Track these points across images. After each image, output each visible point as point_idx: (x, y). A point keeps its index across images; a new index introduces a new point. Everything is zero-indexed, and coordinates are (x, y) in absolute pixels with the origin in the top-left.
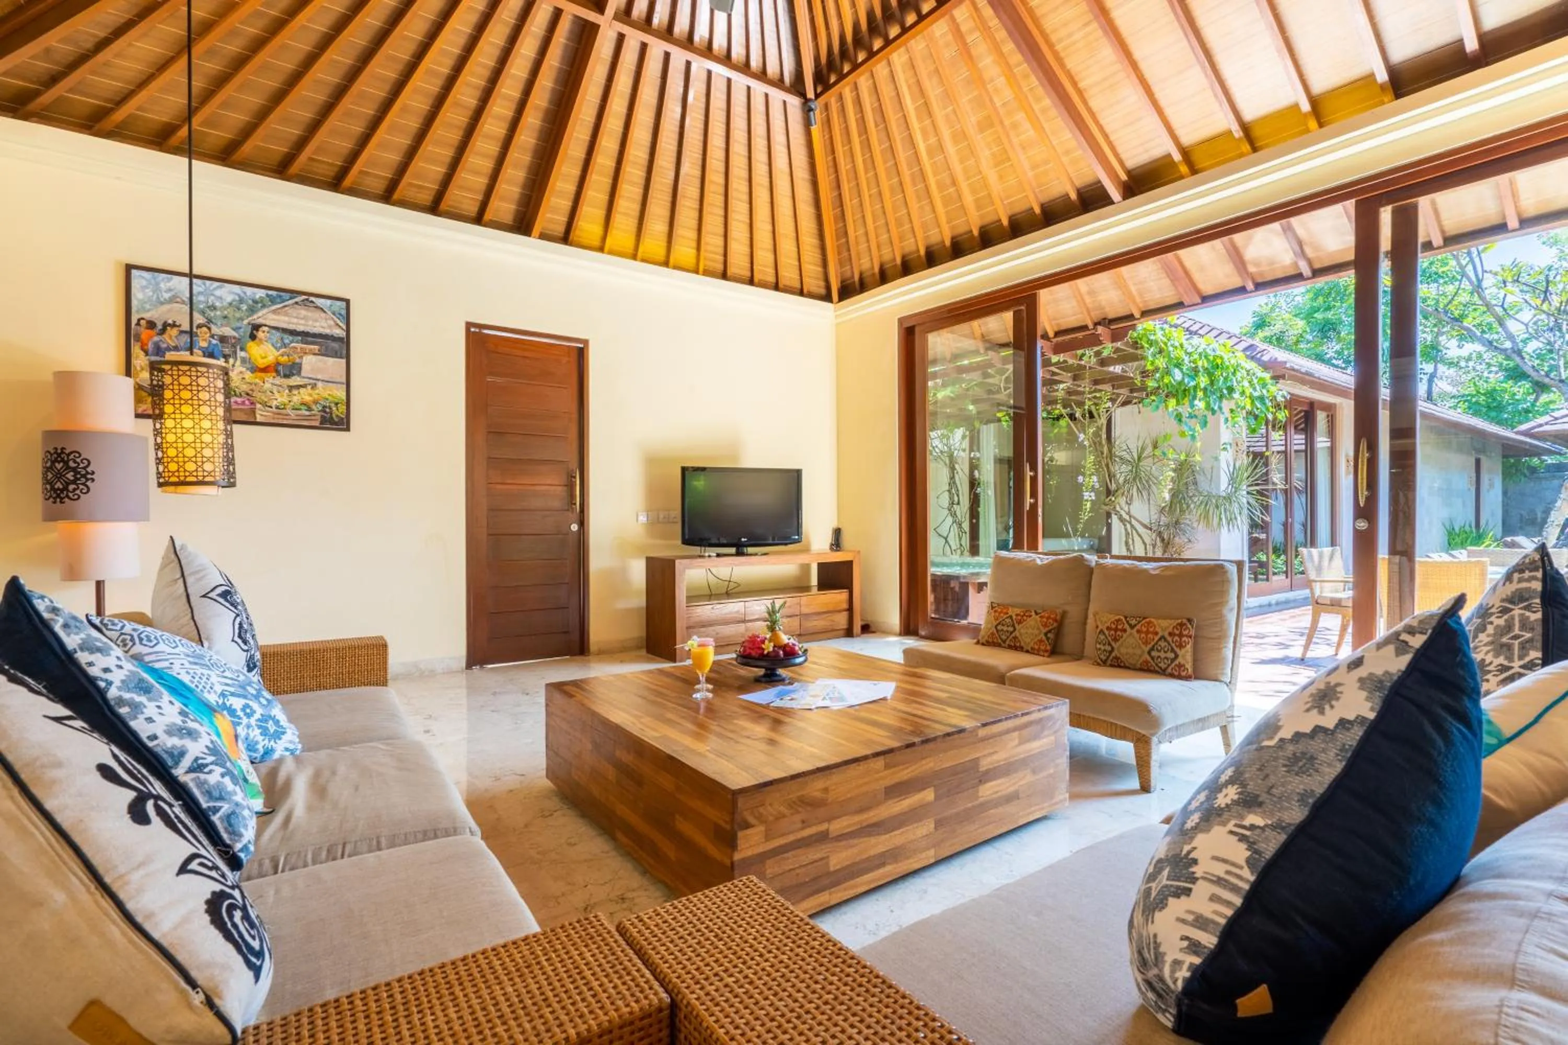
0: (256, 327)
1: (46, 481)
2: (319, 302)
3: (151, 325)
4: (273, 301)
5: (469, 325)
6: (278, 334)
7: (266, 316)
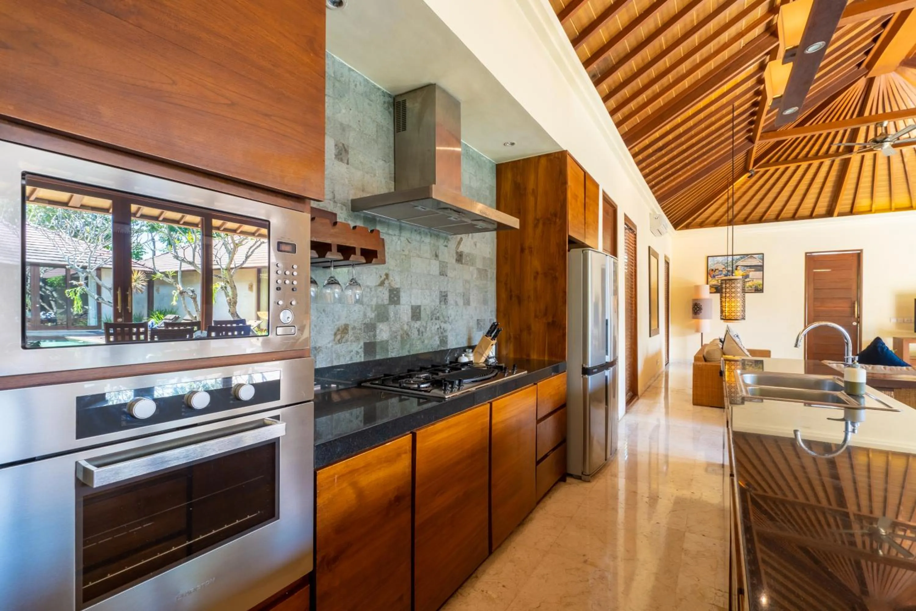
0: (737, 266)
1: (693, 310)
2: (755, 256)
3: (712, 270)
4: (742, 258)
5: (806, 253)
6: (743, 267)
7: (740, 263)
